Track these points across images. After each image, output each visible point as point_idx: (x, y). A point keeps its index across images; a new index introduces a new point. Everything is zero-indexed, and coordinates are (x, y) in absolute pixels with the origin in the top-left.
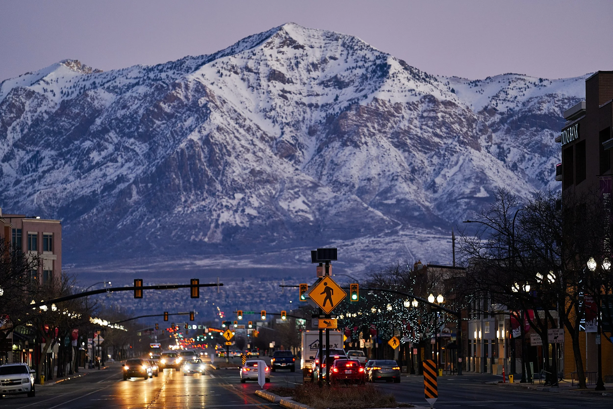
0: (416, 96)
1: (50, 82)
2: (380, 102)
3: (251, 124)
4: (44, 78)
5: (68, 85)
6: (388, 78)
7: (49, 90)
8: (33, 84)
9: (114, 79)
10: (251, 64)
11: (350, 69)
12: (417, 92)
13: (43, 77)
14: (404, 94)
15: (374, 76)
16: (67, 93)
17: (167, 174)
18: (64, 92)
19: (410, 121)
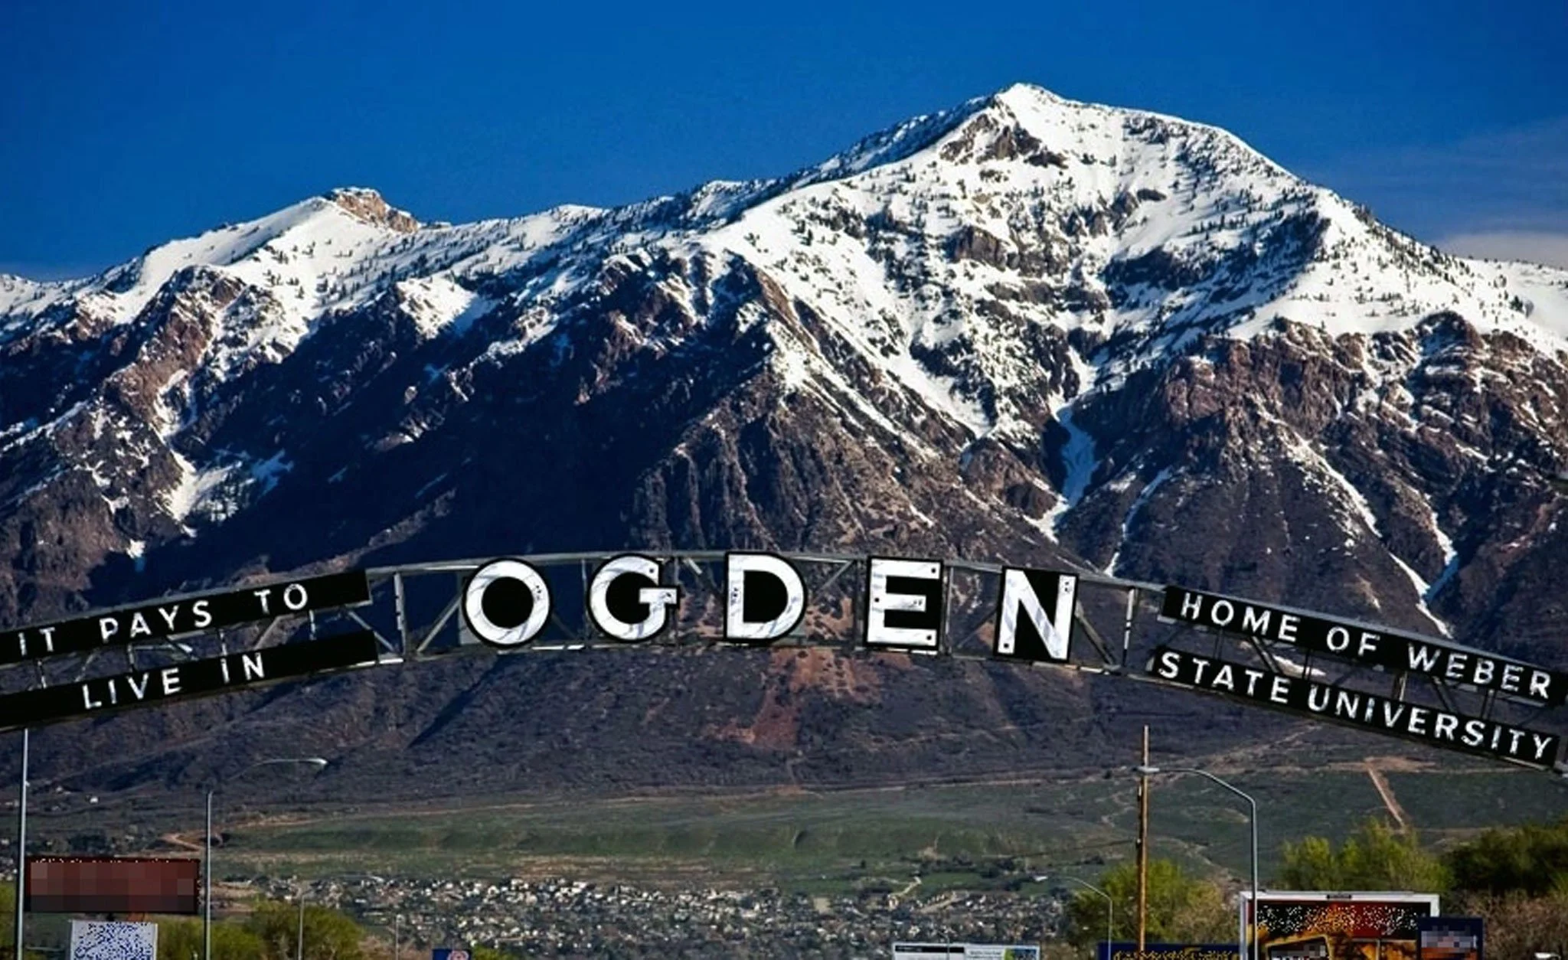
0: (1405, 314)
1: (289, 254)
2: (1294, 330)
3: (896, 388)
4: (270, 243)
5: (345, 265)
6: (1321, 260)
7: (285, 279)
8: (240, 258)
9: (481, 250)
10: (901, 209)
11: (1203, 229)
12: (1409, 304)
13: (271, 238)
14: (1368, 307)
15: (1276, 250)
16: (339, 288)
17: (633, 531)
18: (331, 285)
19: (1384, 392)
